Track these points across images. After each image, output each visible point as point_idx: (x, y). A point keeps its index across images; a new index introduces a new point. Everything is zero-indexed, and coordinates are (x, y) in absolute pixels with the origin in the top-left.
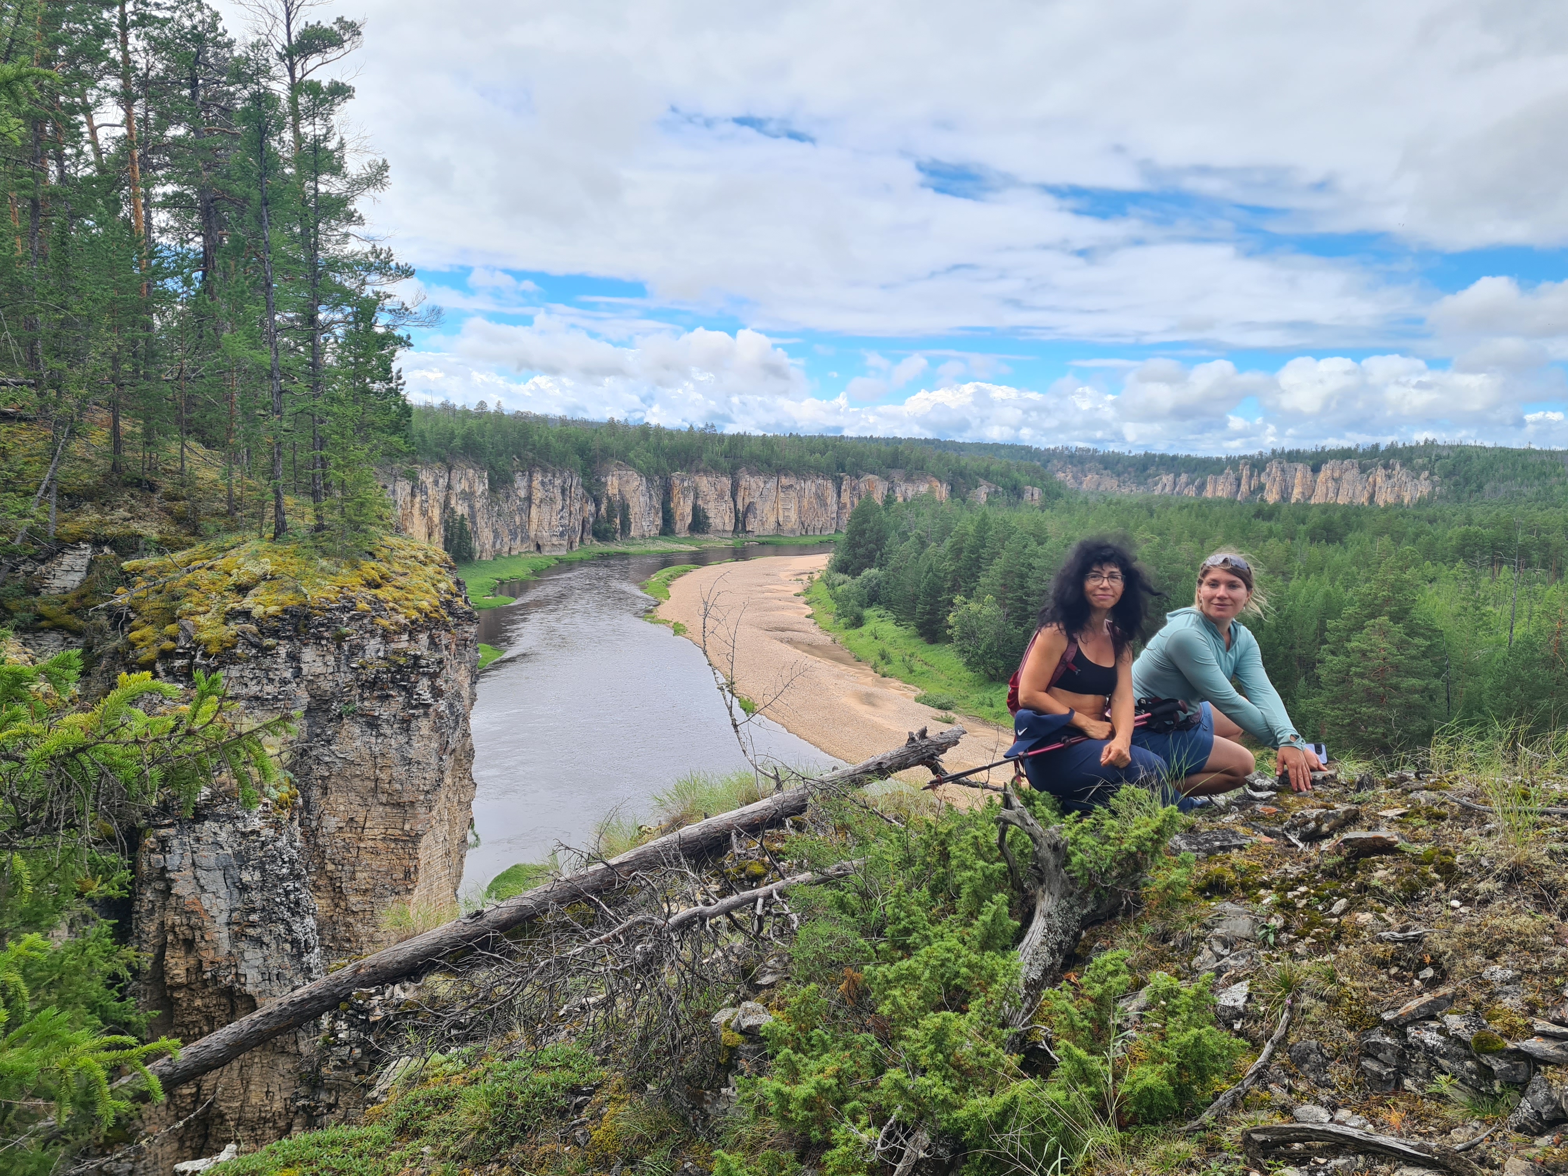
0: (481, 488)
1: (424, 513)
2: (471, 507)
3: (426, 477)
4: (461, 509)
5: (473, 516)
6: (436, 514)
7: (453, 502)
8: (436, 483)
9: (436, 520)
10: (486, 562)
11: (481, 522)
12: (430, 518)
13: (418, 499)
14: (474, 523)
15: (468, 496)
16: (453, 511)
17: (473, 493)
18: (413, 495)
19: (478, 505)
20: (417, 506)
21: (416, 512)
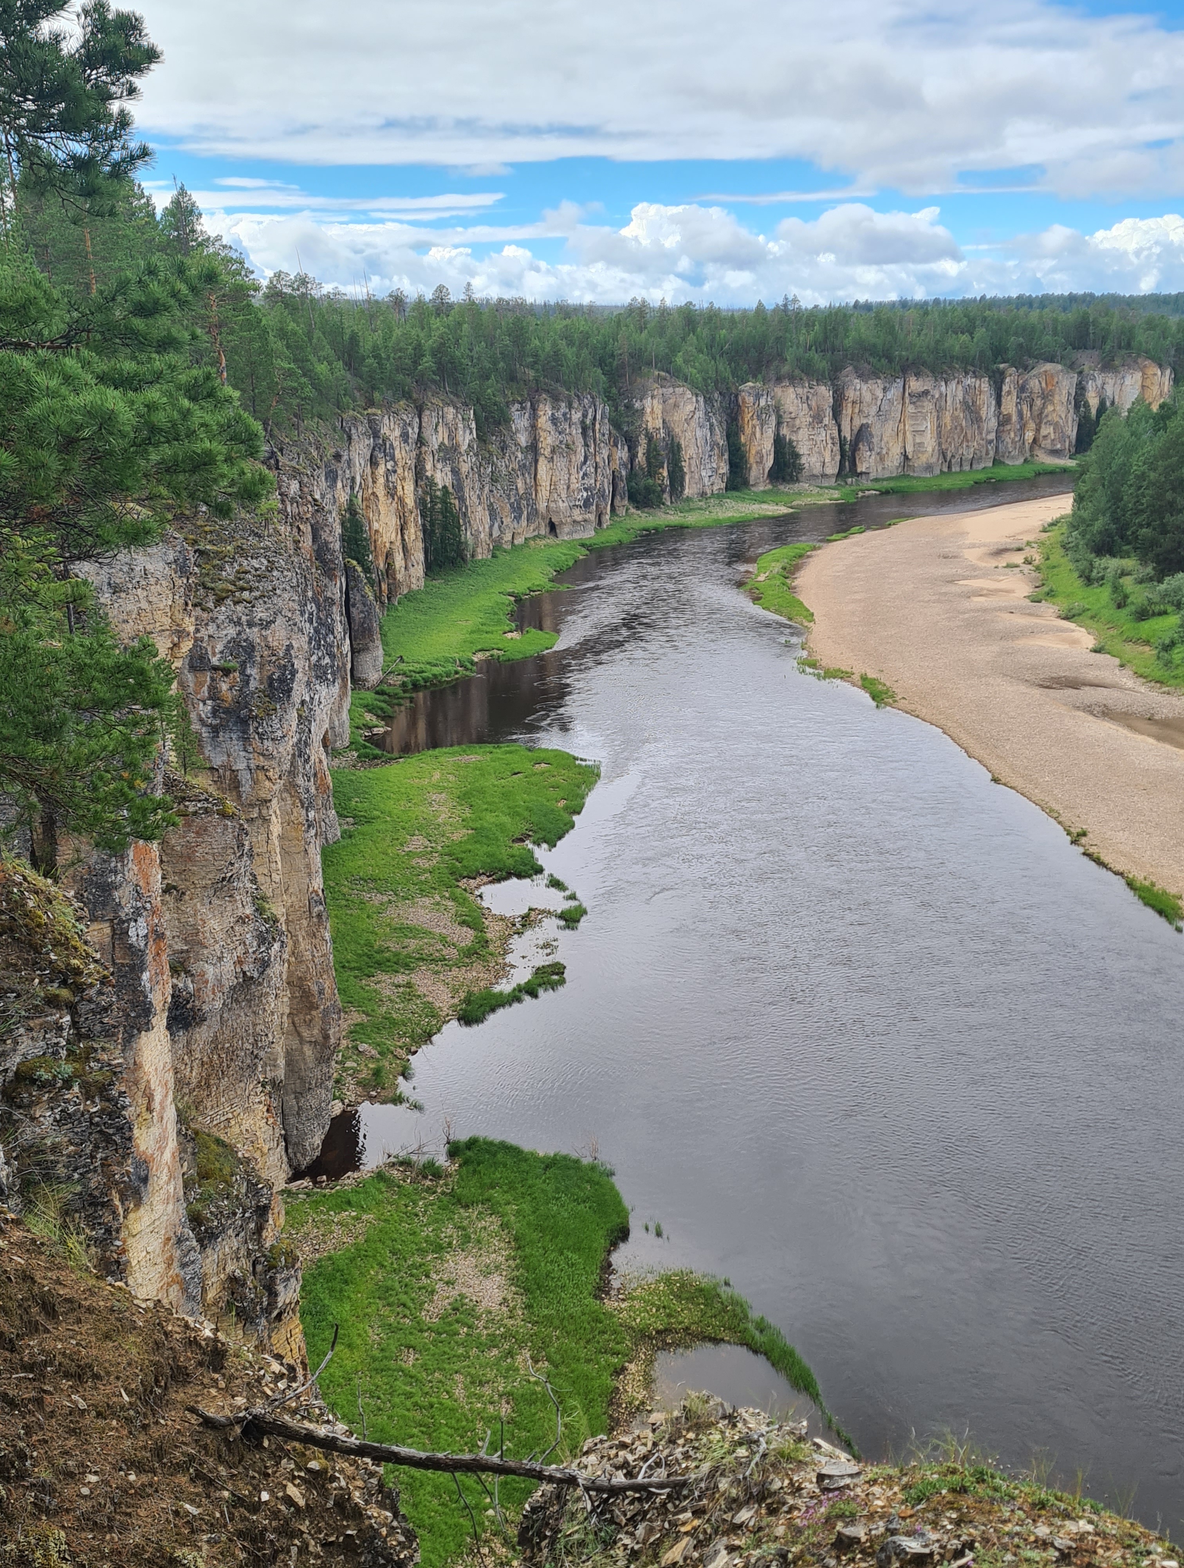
0: (466, 438)
1: (391, 492)
2: (455, 472)
3: (390, 430)
4: (442, 477)
5: (459, 486)
6: (408, 491)
7: (429, 466)
8: (405, 436)
9: (410, 502)
10: (484, 563)
11: (471, 497)
12: (401, 500)
13: (381, 470)
14: (462, 499)
15: (449, 453)
16: (431, 482)
17: (455, 448)
18: (373, 462)
19: (465, 468)
20: (381, 481)
21: (381, 492)
